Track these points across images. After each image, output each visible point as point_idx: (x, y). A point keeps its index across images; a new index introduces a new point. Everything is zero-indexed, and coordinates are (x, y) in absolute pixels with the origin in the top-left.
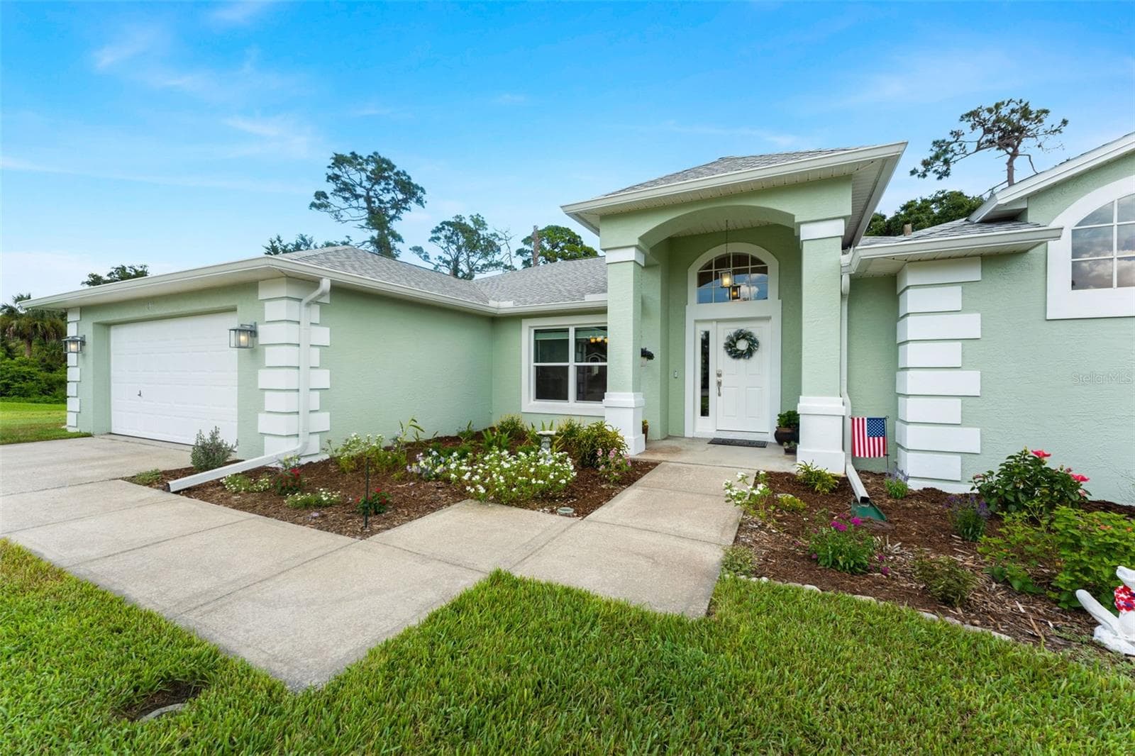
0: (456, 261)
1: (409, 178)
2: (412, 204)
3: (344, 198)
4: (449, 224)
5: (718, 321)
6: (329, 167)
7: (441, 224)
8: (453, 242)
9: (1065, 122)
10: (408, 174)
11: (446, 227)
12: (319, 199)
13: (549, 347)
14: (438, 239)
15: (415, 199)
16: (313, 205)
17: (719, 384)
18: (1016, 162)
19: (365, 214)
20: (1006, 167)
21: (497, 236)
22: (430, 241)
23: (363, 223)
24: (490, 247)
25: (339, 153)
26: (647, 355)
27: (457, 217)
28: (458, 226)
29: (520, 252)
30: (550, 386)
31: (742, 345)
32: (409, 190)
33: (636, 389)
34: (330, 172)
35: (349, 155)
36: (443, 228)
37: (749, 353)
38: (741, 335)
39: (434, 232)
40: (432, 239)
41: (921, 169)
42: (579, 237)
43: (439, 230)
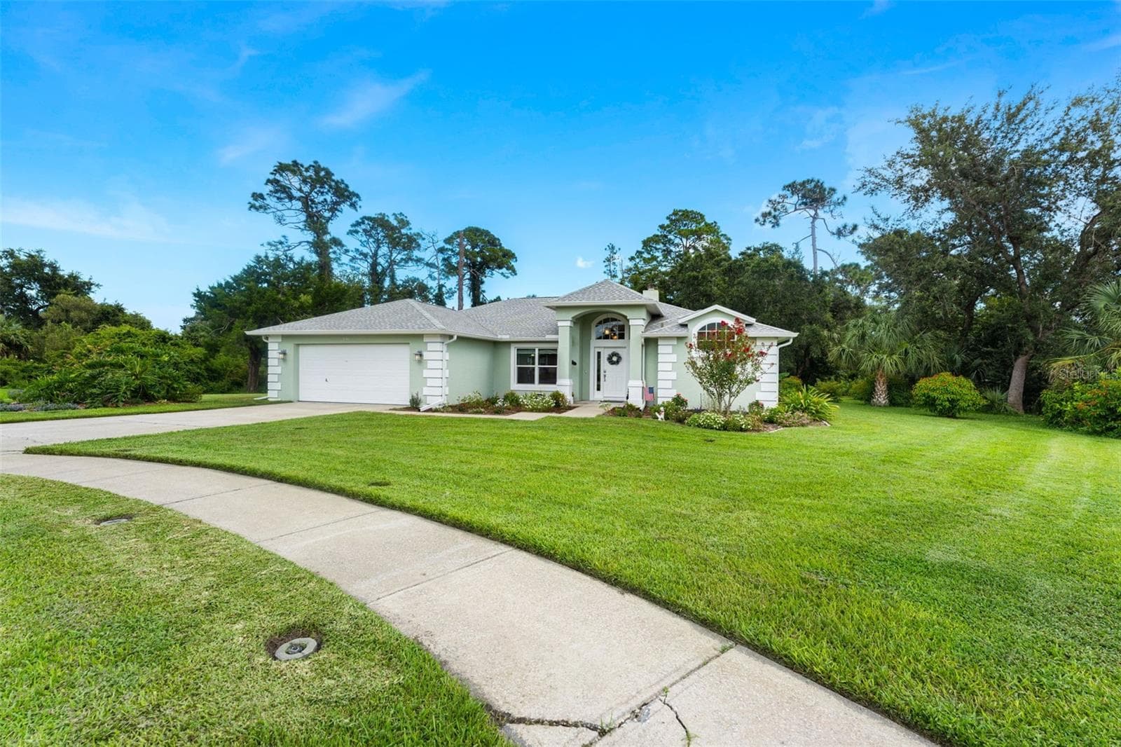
0: (375, 255)
1: (347, 186)
2: (345, 207)
3: (278, 198)
4: (369, 219)
5: (605, 347)
6: (272, 174)
7: (362, 219)
8: (371, 236)
9: (845, 198)
10: (346, 182)
11: (366, 222)
12: (256, 200)
13: (523, 357)
14: (357, 232)
15: (348, 203)
16: (252, 206)
17: (605, 376)
18: (818, 222)
19: (303, 217)
20: (810, 225)
21: (421, 236)
22: (348, 234)
23: (301, 225)
24: (410, 243)
25: (283, 162)
26: (574, 363)
27: (381, 214)
28: (380, 222)
29: (441, 250)
30: (525, 376)
31: (615, 359)
32: (344, 194)
33: (570, 378)
34: (272, 177)
35: (291, 163)
36: (363, 223)
37: (617, 362)
38: (614, 354)
39: (352, 226)
40: (351, 233)
41: (761, 219)
42: (498, 239)
43: (358, 224)
